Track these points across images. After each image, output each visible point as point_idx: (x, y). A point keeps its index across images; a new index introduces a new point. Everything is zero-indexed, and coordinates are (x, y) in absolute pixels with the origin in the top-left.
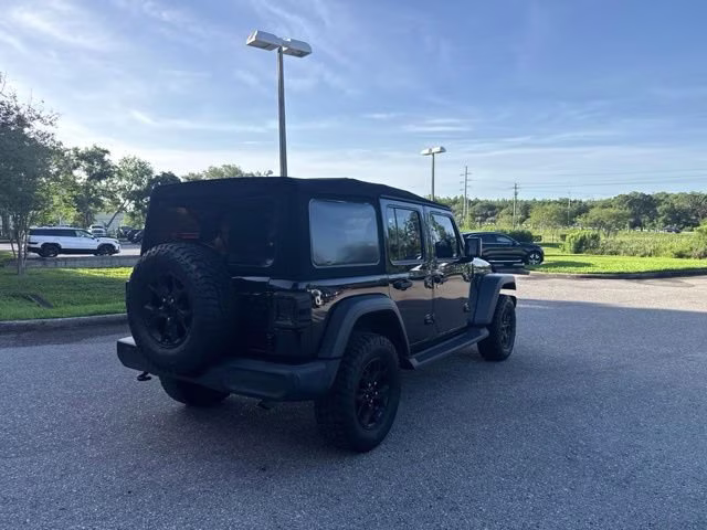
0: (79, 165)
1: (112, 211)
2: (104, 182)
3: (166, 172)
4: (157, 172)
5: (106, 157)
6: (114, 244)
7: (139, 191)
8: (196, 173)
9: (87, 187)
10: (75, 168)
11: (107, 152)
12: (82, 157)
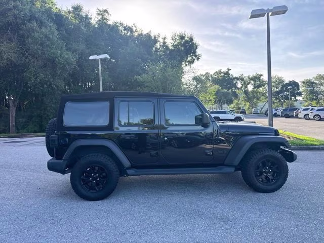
0: (250, 83)
1: (265, 101)
2: (261, 89)
3: (291, 80)
4: (287, 81)
5: (262, 78)
6: (242, 117)
7: (277, 91)
8: (309, 79)
9: (253, 92)
10: (248, 84)
11: (262, 75)
12: (251, 79)
